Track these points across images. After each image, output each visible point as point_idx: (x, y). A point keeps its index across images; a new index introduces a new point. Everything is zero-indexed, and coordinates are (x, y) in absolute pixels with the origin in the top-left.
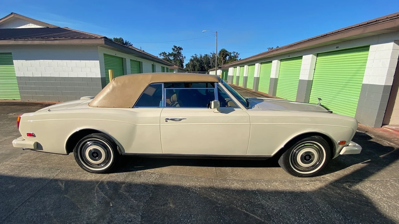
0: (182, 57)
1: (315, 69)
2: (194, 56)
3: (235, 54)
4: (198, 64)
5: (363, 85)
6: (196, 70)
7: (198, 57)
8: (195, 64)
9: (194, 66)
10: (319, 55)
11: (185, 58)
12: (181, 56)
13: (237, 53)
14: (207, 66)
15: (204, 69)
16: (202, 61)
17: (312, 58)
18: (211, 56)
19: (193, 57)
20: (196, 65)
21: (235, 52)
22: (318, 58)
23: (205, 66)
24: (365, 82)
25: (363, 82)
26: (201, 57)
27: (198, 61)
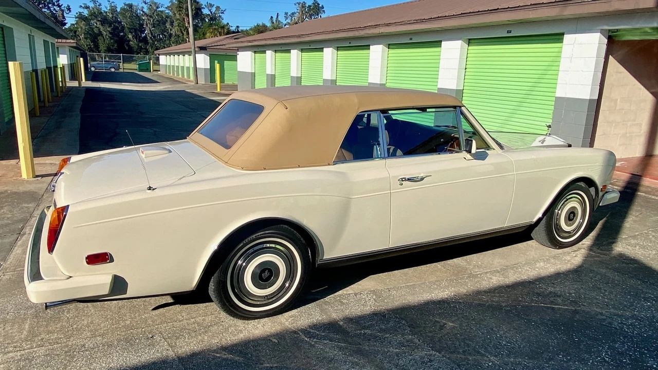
0: (59, 6)
1: (466, 69)
2: (91, 5)
3: (214, 10)
4: (106, 31)
5: (557, 98)
6: (102, 47)
7: (103, 9)
8: (96, 30)
9: (94, 37)
10: (471, 41)
11: (69, 9)
12: (54, 4)
13: (218, 8)
14: (135, 37)
15: (129, 45)
16: (116, 21)
17: (462, 48)
18: (145, 10)
19: (87, 7)
20: (100, 34)
21: (211, 6)
22: (470, 48)
23: (130, 36)
24: (560, 93)
25: (556, 94)
26: (113, 10)
27: (104, 21)
